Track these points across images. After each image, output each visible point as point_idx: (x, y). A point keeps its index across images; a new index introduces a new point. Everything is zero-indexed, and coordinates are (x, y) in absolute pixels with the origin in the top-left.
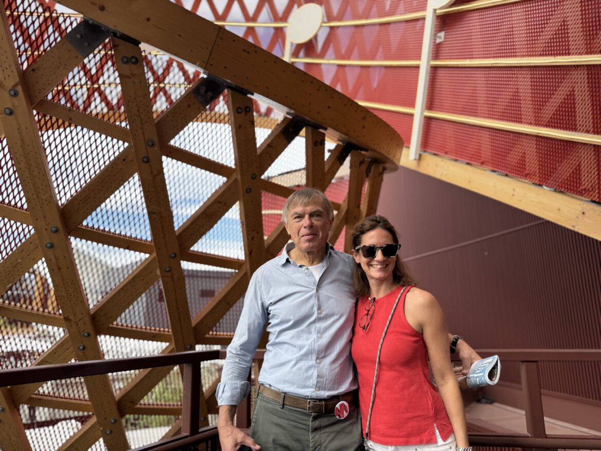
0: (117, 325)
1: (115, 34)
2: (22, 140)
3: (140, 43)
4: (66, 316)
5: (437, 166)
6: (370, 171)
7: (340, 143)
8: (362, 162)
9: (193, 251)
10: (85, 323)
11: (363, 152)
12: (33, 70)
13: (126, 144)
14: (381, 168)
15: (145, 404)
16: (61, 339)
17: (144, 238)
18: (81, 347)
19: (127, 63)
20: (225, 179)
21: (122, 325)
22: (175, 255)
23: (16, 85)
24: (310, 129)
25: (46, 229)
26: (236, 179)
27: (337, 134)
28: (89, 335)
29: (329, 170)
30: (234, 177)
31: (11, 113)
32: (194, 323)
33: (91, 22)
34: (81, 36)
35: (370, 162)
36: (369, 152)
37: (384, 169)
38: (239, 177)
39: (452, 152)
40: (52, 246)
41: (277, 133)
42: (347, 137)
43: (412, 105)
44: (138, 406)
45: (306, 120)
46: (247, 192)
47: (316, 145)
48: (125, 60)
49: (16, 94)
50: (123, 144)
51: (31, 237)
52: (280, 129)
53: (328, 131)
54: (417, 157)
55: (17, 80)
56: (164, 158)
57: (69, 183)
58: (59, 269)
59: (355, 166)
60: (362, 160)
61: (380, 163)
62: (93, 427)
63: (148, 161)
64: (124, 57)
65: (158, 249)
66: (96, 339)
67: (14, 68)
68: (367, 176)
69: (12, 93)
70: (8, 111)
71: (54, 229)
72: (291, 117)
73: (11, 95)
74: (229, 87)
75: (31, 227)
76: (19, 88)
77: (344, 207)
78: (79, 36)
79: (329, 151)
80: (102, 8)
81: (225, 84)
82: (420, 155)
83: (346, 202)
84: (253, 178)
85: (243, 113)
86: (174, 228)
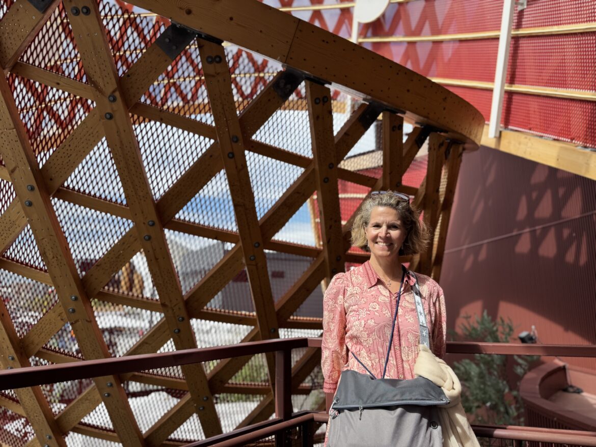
0: (207, 309)
1: (200, 36)
2: (121, 142)
3: (223, 42)
4: (163, 302)
5: (520, 143)
6: (449, 153)
7: (418, 126)
8: (441, 145)
9: (275, 240)
10: (179, 308)
11: (442, 134)
12: (128, 76)
13: (212, 141)
14: (461, 149)
15: (232, 384)
16: (158, 323)
17: (230, 229)
18: (176, 331)
19: (210, 63)
20: (303, 170)
21: (212, 310)
22: (259, 244)
23: (114, 91)
24: (388, 114)
25: (144, 223)
26: (314, 169)
27: (416, 117)
28: (183, 319)
29: (406, 154)
30: (311, 167)
31: (111, 117)
32: (277, 308)
33: (178, 26)
34: (169, 39)
35: (449, 143)
36: (449, 133)
37: (464, 149)
38: (317, 167)
39: (537, 128)
40: (150, 238)
41: (354, 120)
42: (426, 119)
43: (491, 79)
44: (227, 385)
45: (385, 105)
46: (325, 182)
47: (393, 130)
48: (210, 60)
49: (115, 100)
50: (210, 141)
51: (131, 230)
52: (357, 116)
53: (406, 115)
54: (498, 135)
55: (115, 86)
56: (246, 152)
57: (162, 179)
58: (157, 259)
59: (434, 149)
60: (441, 141)
61: (460, 144)
62: (188, 403)
63: (233, 156)
64: (209, 57)
65: (243, 240)
66: (189, 323)
67: (112, 75)
68: (446, 158)
69: (112, 98)
70: (108, 116)
71: (151, 223)
72: (368, 103)
73: (110, 101)
74: (307, 79)
75: (130, 221)
76: (117, 94)
77: (422, 192)
78: (167, 40)
79: (407, 134)
80: (189, 12)
81: (304, 76)
82: (501, 132)
83: (424, 187)
84: (330, 168)
85: (321, 102)
86: (257, 218)
